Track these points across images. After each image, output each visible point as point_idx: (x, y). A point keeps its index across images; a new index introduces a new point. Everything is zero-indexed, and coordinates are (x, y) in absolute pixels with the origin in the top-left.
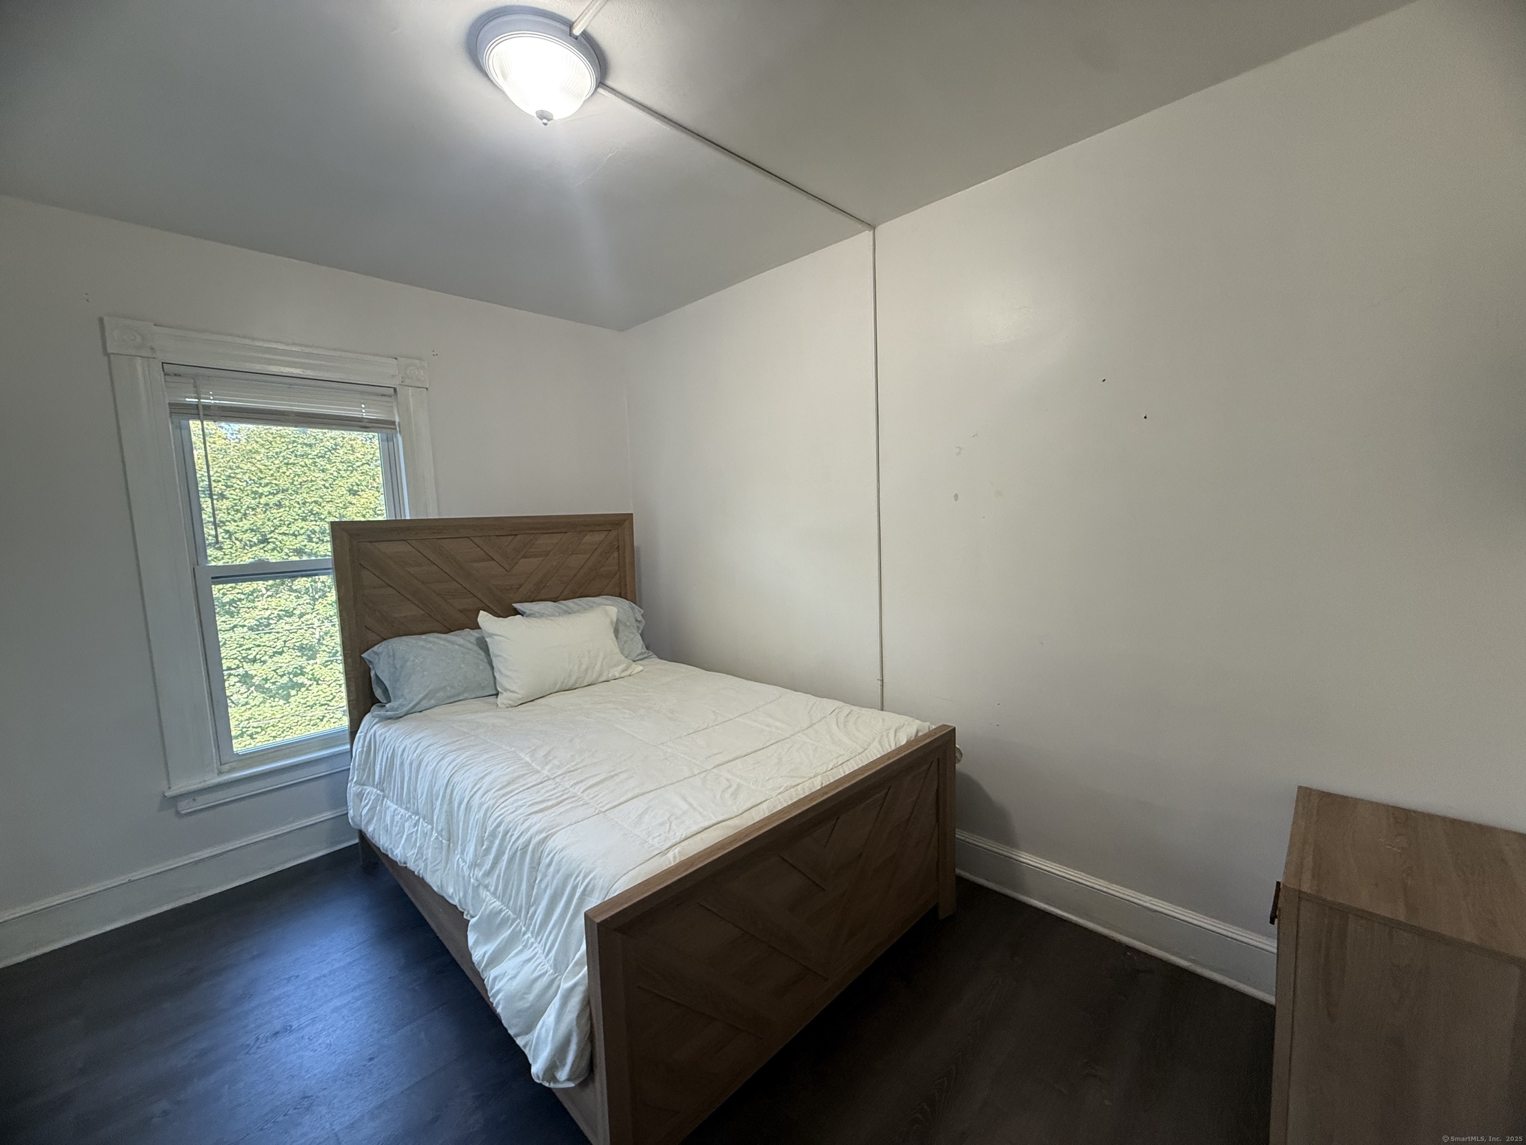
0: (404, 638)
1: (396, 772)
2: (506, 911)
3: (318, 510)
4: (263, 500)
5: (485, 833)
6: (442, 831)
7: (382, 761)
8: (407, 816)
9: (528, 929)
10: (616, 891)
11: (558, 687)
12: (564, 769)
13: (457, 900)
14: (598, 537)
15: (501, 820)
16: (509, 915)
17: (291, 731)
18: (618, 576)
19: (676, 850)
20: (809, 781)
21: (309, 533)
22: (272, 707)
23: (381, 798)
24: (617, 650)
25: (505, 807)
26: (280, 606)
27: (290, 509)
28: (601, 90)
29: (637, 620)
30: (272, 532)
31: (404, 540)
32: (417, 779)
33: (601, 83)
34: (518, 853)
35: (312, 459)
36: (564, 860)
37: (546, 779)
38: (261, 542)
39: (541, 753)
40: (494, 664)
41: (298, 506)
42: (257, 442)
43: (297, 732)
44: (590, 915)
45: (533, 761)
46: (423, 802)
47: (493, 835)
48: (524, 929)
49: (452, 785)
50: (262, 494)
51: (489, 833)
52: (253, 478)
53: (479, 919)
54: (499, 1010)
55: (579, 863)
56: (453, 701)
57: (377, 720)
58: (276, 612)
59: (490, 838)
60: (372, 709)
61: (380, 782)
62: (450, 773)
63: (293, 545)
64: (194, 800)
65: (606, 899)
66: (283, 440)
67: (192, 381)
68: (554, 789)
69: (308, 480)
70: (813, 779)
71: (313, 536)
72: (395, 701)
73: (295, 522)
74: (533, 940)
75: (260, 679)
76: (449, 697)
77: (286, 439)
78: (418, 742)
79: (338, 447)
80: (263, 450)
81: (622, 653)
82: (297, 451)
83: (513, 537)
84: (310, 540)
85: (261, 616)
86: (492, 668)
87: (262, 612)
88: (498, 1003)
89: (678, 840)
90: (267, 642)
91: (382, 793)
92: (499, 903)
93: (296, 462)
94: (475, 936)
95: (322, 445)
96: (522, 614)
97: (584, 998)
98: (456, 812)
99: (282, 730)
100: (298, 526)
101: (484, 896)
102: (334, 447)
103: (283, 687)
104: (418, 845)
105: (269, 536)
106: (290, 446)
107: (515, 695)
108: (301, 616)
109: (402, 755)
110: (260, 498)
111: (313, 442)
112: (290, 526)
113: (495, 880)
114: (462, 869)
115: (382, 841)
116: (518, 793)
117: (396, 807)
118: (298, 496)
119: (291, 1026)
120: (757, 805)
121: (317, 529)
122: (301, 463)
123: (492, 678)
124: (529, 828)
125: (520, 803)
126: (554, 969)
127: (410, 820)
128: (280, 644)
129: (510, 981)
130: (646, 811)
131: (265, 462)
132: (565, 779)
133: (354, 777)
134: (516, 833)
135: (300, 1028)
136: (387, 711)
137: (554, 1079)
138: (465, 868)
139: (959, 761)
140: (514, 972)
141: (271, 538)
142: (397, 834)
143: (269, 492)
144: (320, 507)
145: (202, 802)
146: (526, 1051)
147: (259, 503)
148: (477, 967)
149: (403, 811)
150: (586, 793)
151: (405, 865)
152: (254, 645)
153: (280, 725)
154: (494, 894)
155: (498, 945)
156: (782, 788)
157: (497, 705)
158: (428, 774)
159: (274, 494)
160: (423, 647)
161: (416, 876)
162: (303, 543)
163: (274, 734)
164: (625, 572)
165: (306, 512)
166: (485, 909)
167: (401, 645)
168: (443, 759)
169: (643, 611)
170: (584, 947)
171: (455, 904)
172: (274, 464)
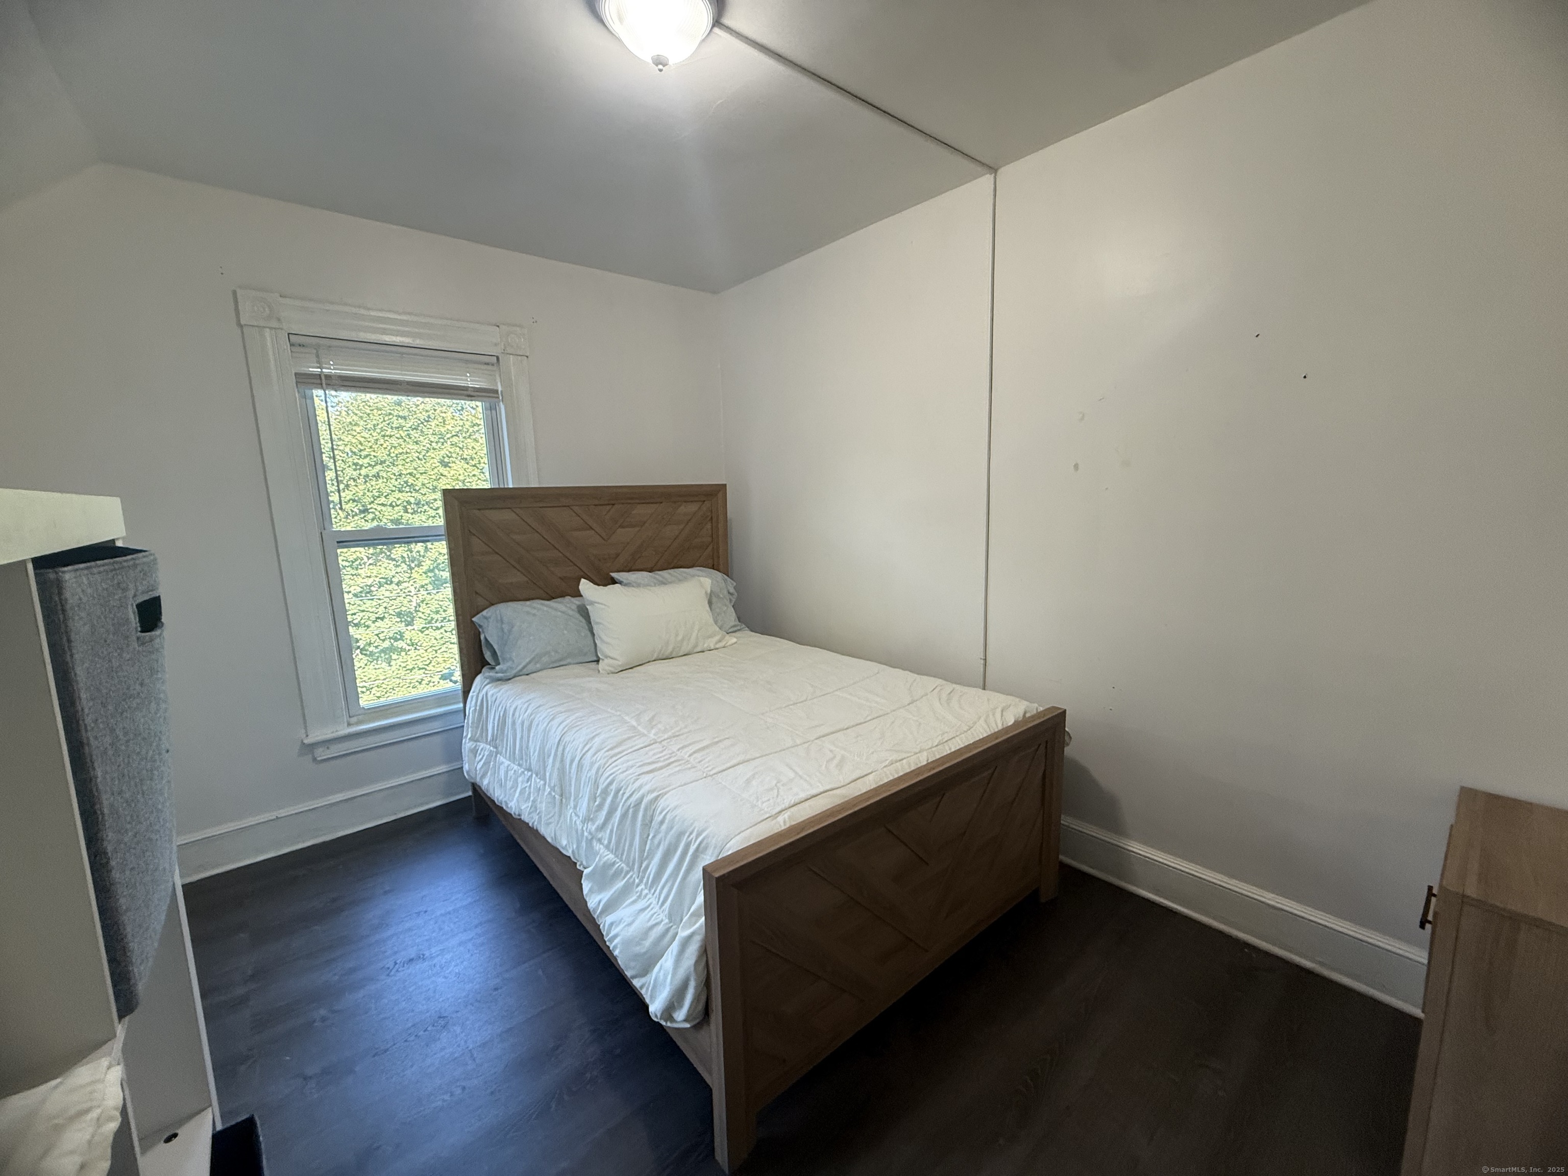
0: (510, 604)
1: (508, 731)
2: (618, 864)
3: (413, 482)
4: (364, 472)
5: (597, 790)
6: (555, 786)
7: (494, 719)
8: (520, 771)
9: (641, 881)
10: (728, 850)
11: (655, 657)
12: (670, 734)
13: (570, 851)
14: (693, 508)
15: (614, 777)
16: (622, 868)
17: (394, 692)
18: (710, 548)
19: (786, 815)
20: (914, 757)
21: (405, 504)
22: (375, 669)
23: (494, 754)
24: (711, 621)
25: (617, 766)
26: (380, 574)
27: (387, 480)
28: (716, 30)
29: (729, 593)
30: (373, 502)
31: (509, 508)
32: (529, 737)
33: (717, 22)
34: (631, 811)
35: (406, 431)
36: (677, 818)
37: (652, 742)
38: (361, 512)
39: (646, 717)
40: (595, 632)
41: (395, 477)
42: (356, 414)
43: (400, 693)
44: (709, 870)
45: (638, 725)
46: (536, 759)
47: (605, 792)
48: (637, 881)
49: (563, 744)
50: (362, 466)
51: (602, 790)
52: (354, 450)
53: (592, 871)
54: (616, 953)
55: (691, 821)
56: (558, 665)
57: (488, 681)
58: (377, 579)
59: (604, 795)
60: (483, 670)
61: (493, 740)
62: (561, 732)
63: (391, 516)
64: (328, 748)
65: (719, 858)
66: (380, 412)
67: (315, 351)
68: (662, 752)
69: (403, 452)
70: (918, 755)
71: (408, 507)
72: (504, 664)
73: (393, 493)
74: (646, 891)
75: (365, 643)
76: (553, 662)
77: (382, 411)
78: (527, 704)
79: (430, 419)
80: (362, 423)
81: (716, 624)
82: (393, 423)
83: (610, 506)
84: (406, 511)
85: (365, 584)
86: (593, 634)
87: (366, 580)
88: (615, 947)
89: (787, 805)
90: (370, 608)
91: (495, 750)
92: (613, 856)
93: (392, 434)
94: (590, 885)
95: (415, 416)
96: (620, 583)
97: (701, 946)
98: (568, 770)
99: (385, 691)
100: (395, 498)
101: (597, 848)
102: (427, 419)
103: (384, 651)
104: (532, 799)
105: (369, 507)
106: (386, 418)
107: (617, 662)
108: (398, 584)
109: (513, 715)
110: (360, 469)
111: (406, 414)
112: (388, 497)
113: (607, 835)
114: (575, 822)
115: (498, 794)
116: (627, 754)
117: (510, 763)
118: (394, 468)
119: (423, 955)
120: (863, 777)
121: (412, 500)
122: (396, 435)
123: (593, 644)
124: (640, 787)
125: (630, 763)
126: (669, 919)
127: (523, 776)
128: (381, 609)
129: (626, 928)
130: (753, 776)
131: (364, 434)
132: (672, 743)
133: (468, 733)
134: (627, 791)
135: (432, 958)
136: (497, 673)
137: (671, 1019)
138: (578, 822)
139: (1068, 745)
140: (631, 919)
141: (371, 508)
142: (511, 788)
143: (369, 463)
144: (415, 479)
145: (336, 750)
146: (643, 992)
147: (360, 474)
148: (592, 913)
149: (516, 767)
150: (692, 757)
151: (519, 817)
152: (359, 610)
153: (384, 686)
154: (607, 847)
155: (612, 895)
156: (887, 762)
157: (599, 671)
158: (539, 733)
159: (373, 467)
160: (528, 613)
161: (530, 827)
162: (400, 514)
163: (378, 694)
164: (718, 543)
165: (402, 483)
166: (600, 860)
167: (508, 611)
168: (553, 719)
169: (735, 584)
170: (700, 898)
171: (568, 855)
172: (373, 436)
